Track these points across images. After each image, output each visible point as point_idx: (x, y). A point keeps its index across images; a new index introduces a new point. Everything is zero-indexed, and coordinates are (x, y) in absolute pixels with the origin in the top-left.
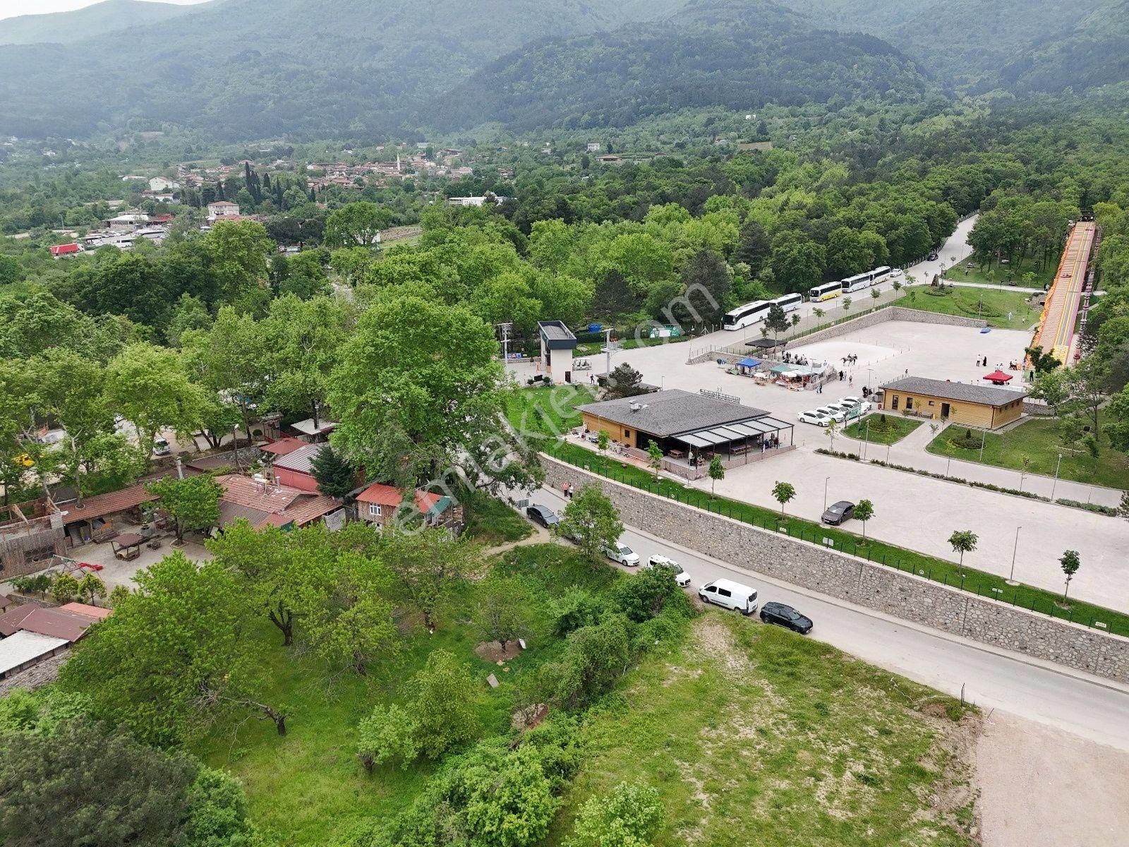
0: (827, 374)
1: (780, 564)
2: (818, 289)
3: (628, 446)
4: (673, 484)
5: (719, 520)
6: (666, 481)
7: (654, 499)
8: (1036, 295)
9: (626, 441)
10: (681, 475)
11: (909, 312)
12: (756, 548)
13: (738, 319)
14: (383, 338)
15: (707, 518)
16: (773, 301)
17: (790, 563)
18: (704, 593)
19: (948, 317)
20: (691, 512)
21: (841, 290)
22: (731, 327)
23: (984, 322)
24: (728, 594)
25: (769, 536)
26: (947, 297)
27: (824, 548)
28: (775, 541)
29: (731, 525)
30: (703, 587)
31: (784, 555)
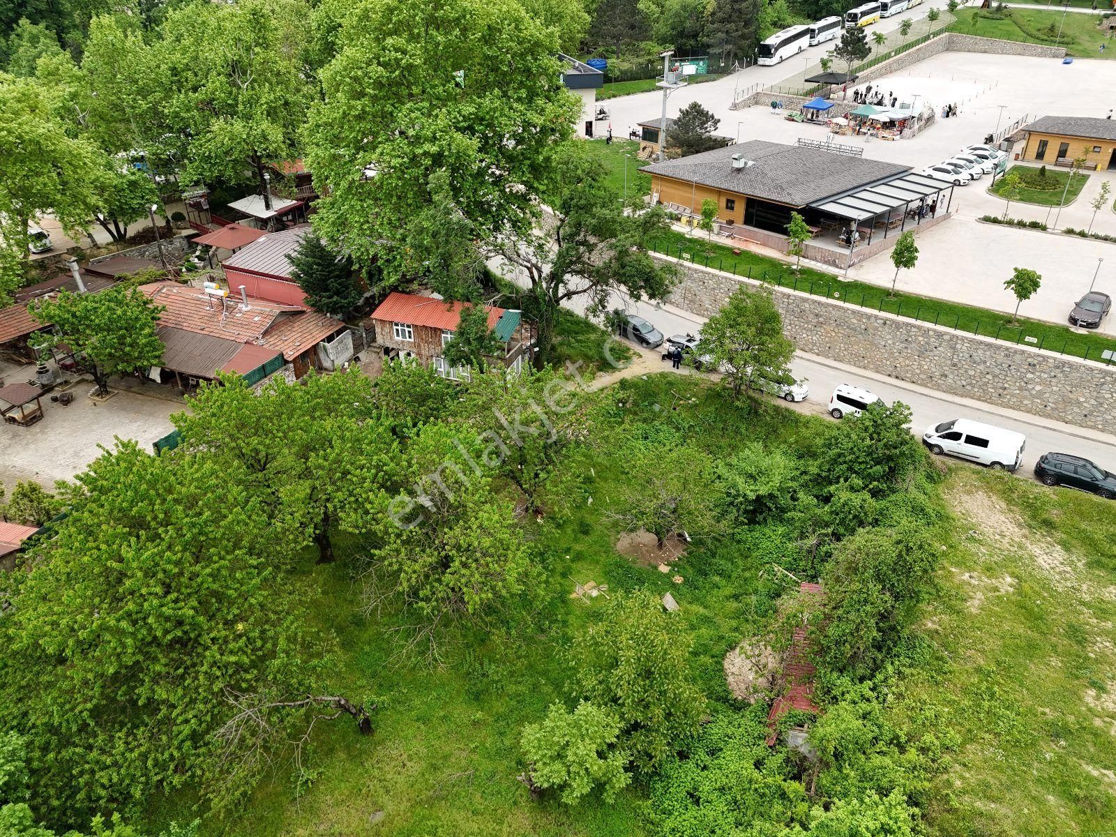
0: (926, 116)
1: (1021, 389)
2: (857, 11)
3: (730, 222)
4: (821, 276)
5: (919, 328)
6: (804, 271)
7: (805, 300)
8: (1106, 16)
9: (729, 215)
10: (826, 262)
11: (968, 39)
12: (981, 367)
13: (776, 49)
14: (397, 50)
15: (898, 326)
16: (812, 26)
17: (1038, 388)
18: (935, 440)
19: (1018, 45)
20: (869, 317)
21: (878, 14)
22: (767, 61)
23: (1063, 50)
24: (983, 443)
25: (1007, 349)
26: (1007, 21)
27: (1103, 366)
28: (1017, 358)
29: (940, 335)
30: (931, 431)
31: (1029, 376)
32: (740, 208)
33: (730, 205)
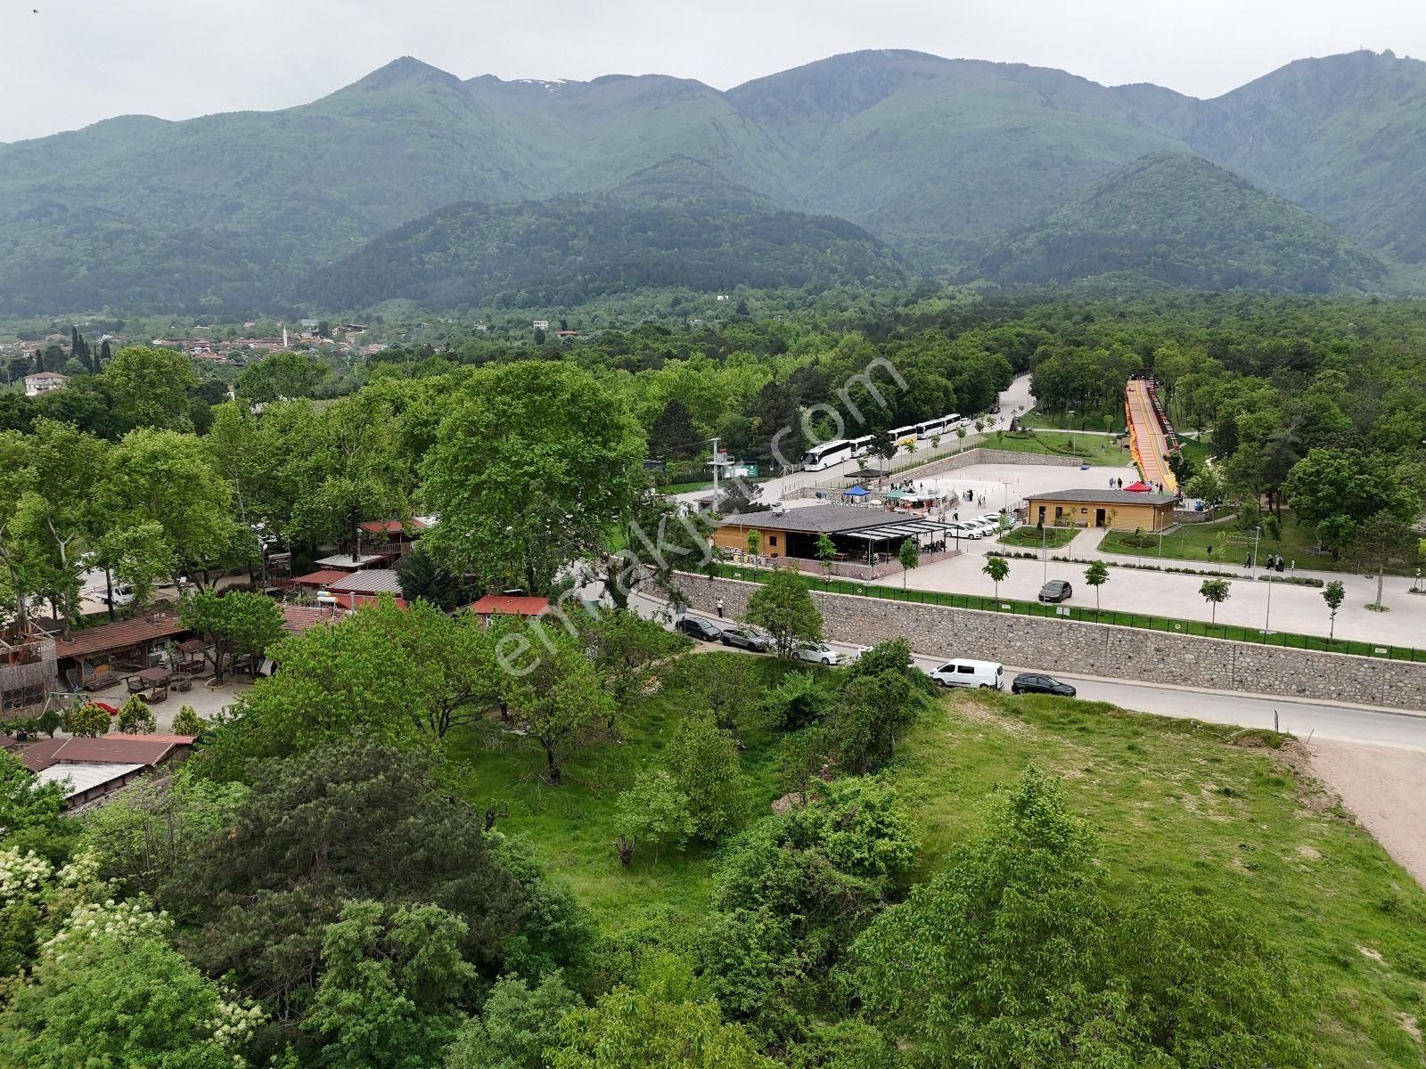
0: (950, 498)
1: (1006, 647)
2: (895, 432)
3: (775, 555)
4: (850, 584)
5: (925, 608)
6: (835, 582)
7: (835, 598)
8: (1119, 438)
9: (773, 550)
10: (853, 577)
11: (998, 454)
12: (976, 633)
13: (821, 457)
15: (909, 609)
16: (852, 441)
17: (1018, 644)
18: (938, 675)
19: (1041, 457)
20: (886, 605)
21: (915, 435)
22: (813, 467)
23: (1080, 460)
24: (971, 670)
25: (990, 616)
26: (1031, 440)
27: (1059, 620)
28: (999, 621)
29: (940, 612)
30: (935, 670)
31: (1011, 635)
32: (781, 543)
33: (773, 542)
